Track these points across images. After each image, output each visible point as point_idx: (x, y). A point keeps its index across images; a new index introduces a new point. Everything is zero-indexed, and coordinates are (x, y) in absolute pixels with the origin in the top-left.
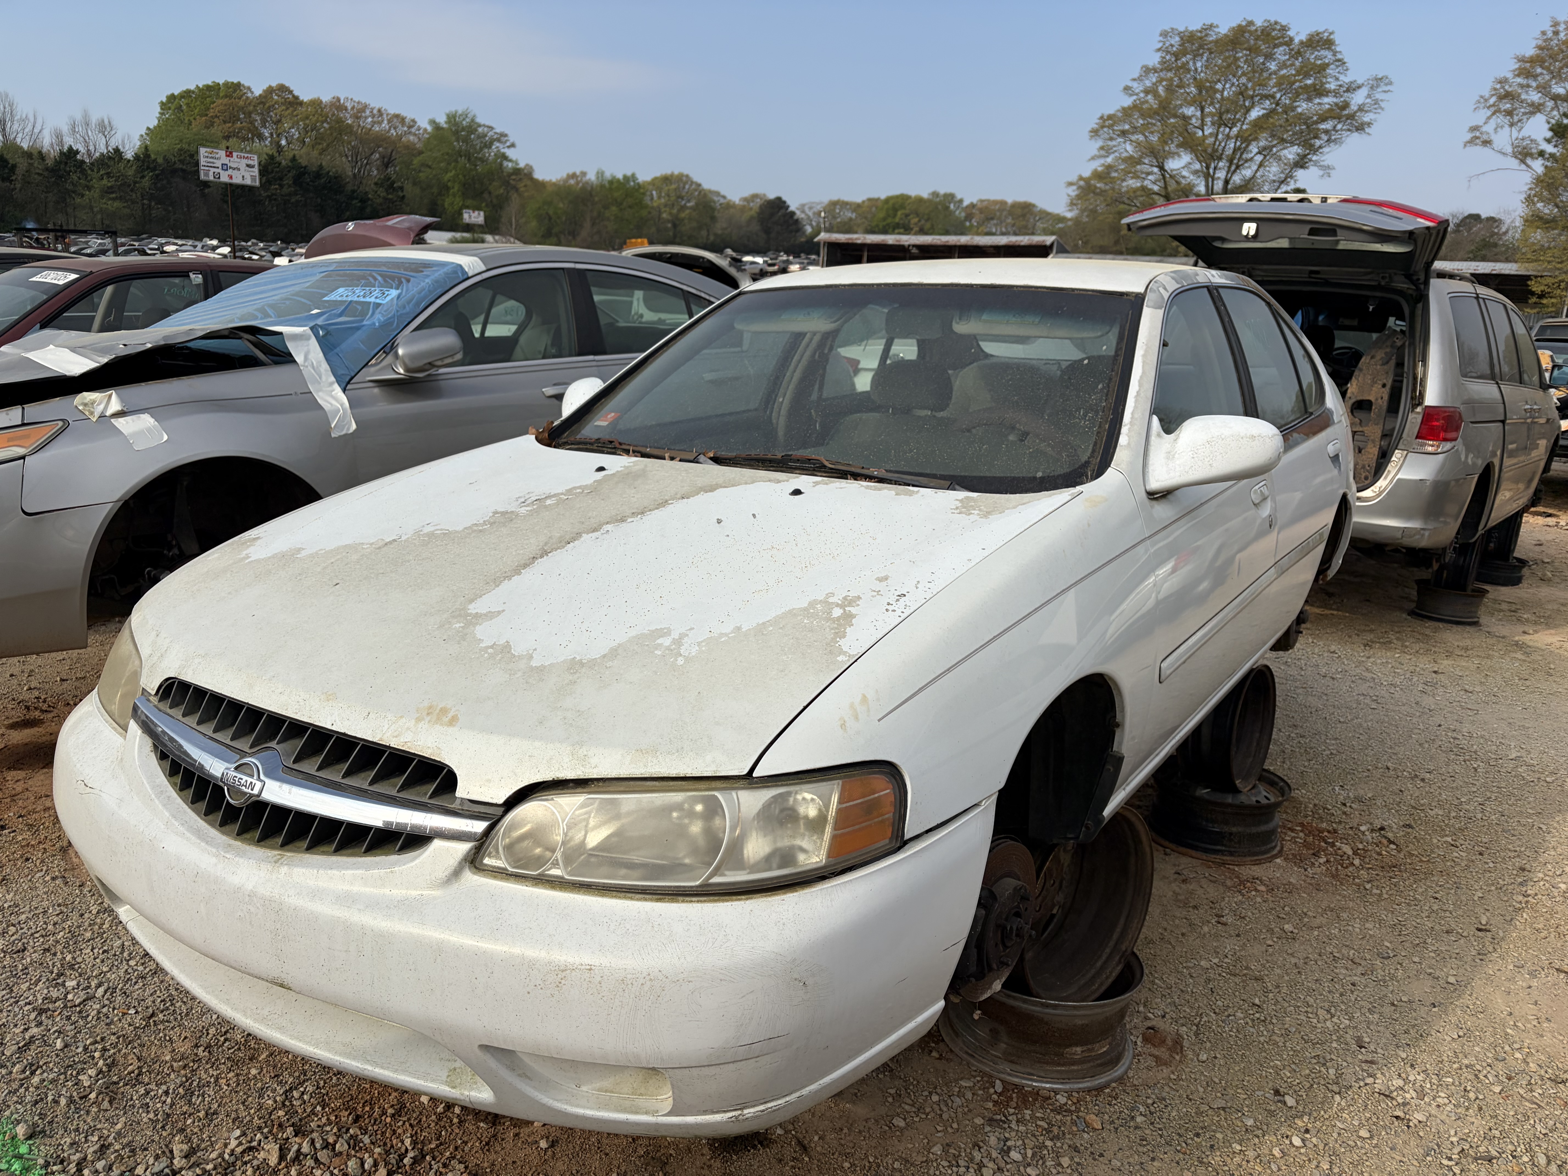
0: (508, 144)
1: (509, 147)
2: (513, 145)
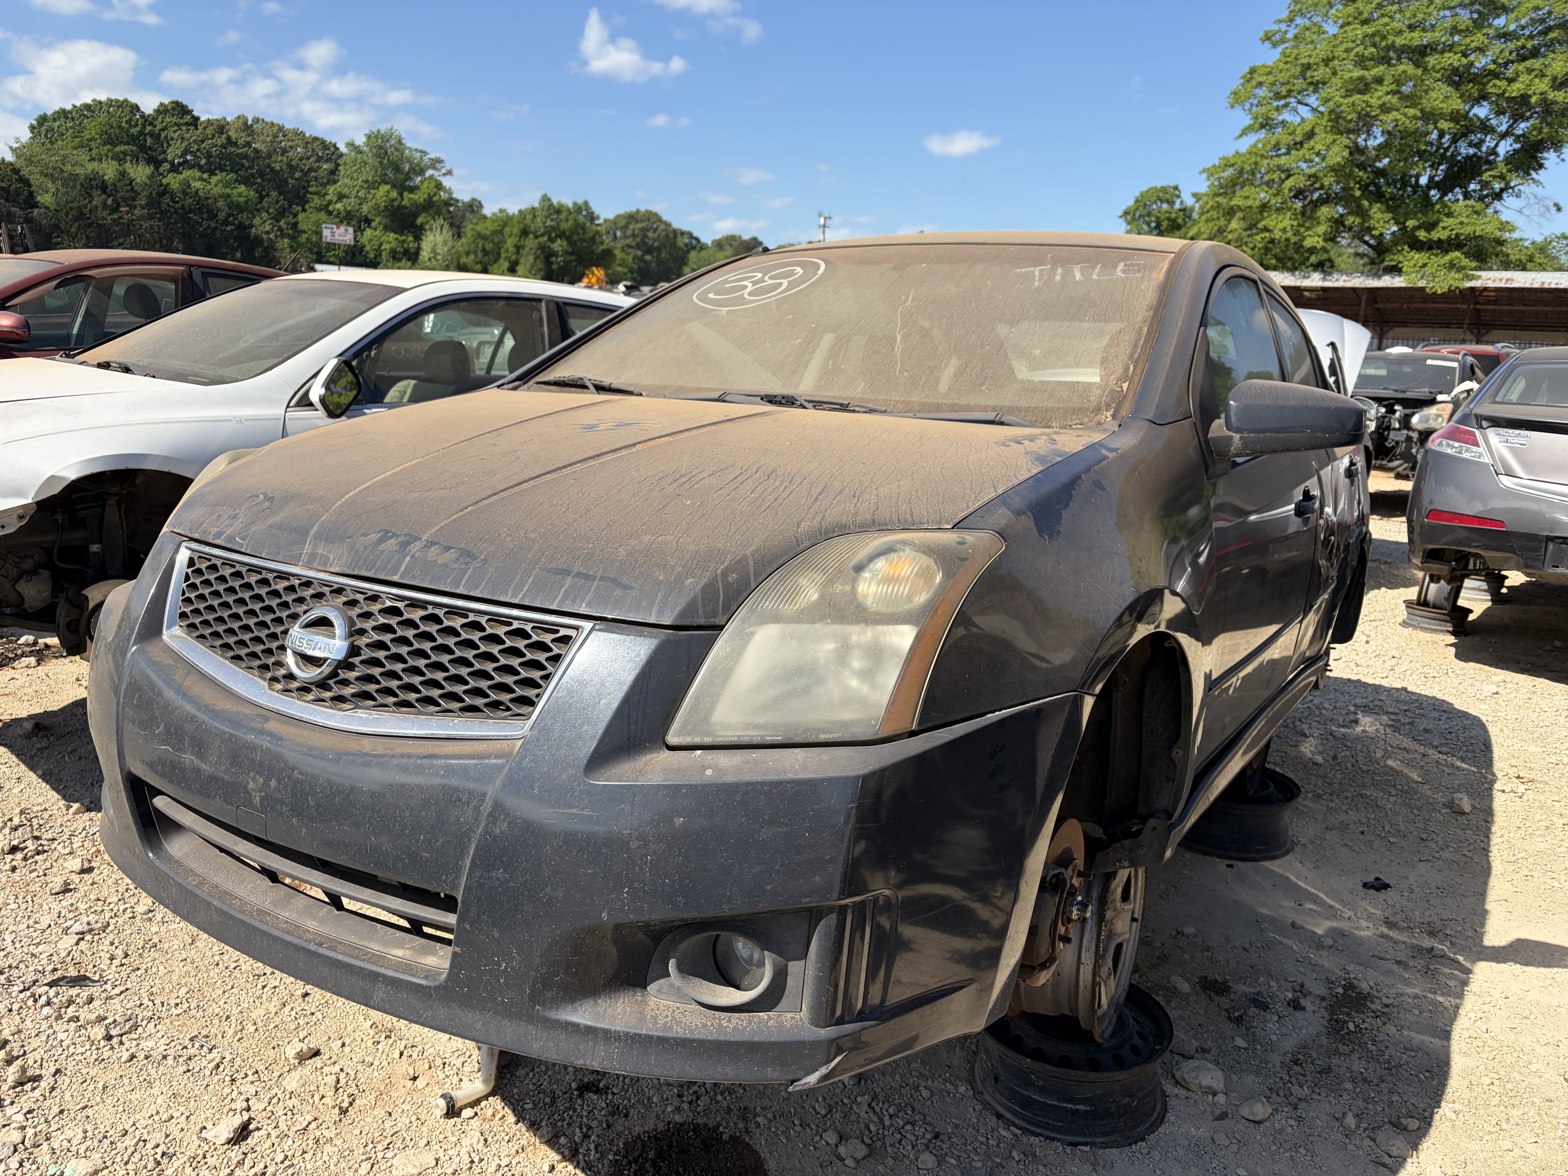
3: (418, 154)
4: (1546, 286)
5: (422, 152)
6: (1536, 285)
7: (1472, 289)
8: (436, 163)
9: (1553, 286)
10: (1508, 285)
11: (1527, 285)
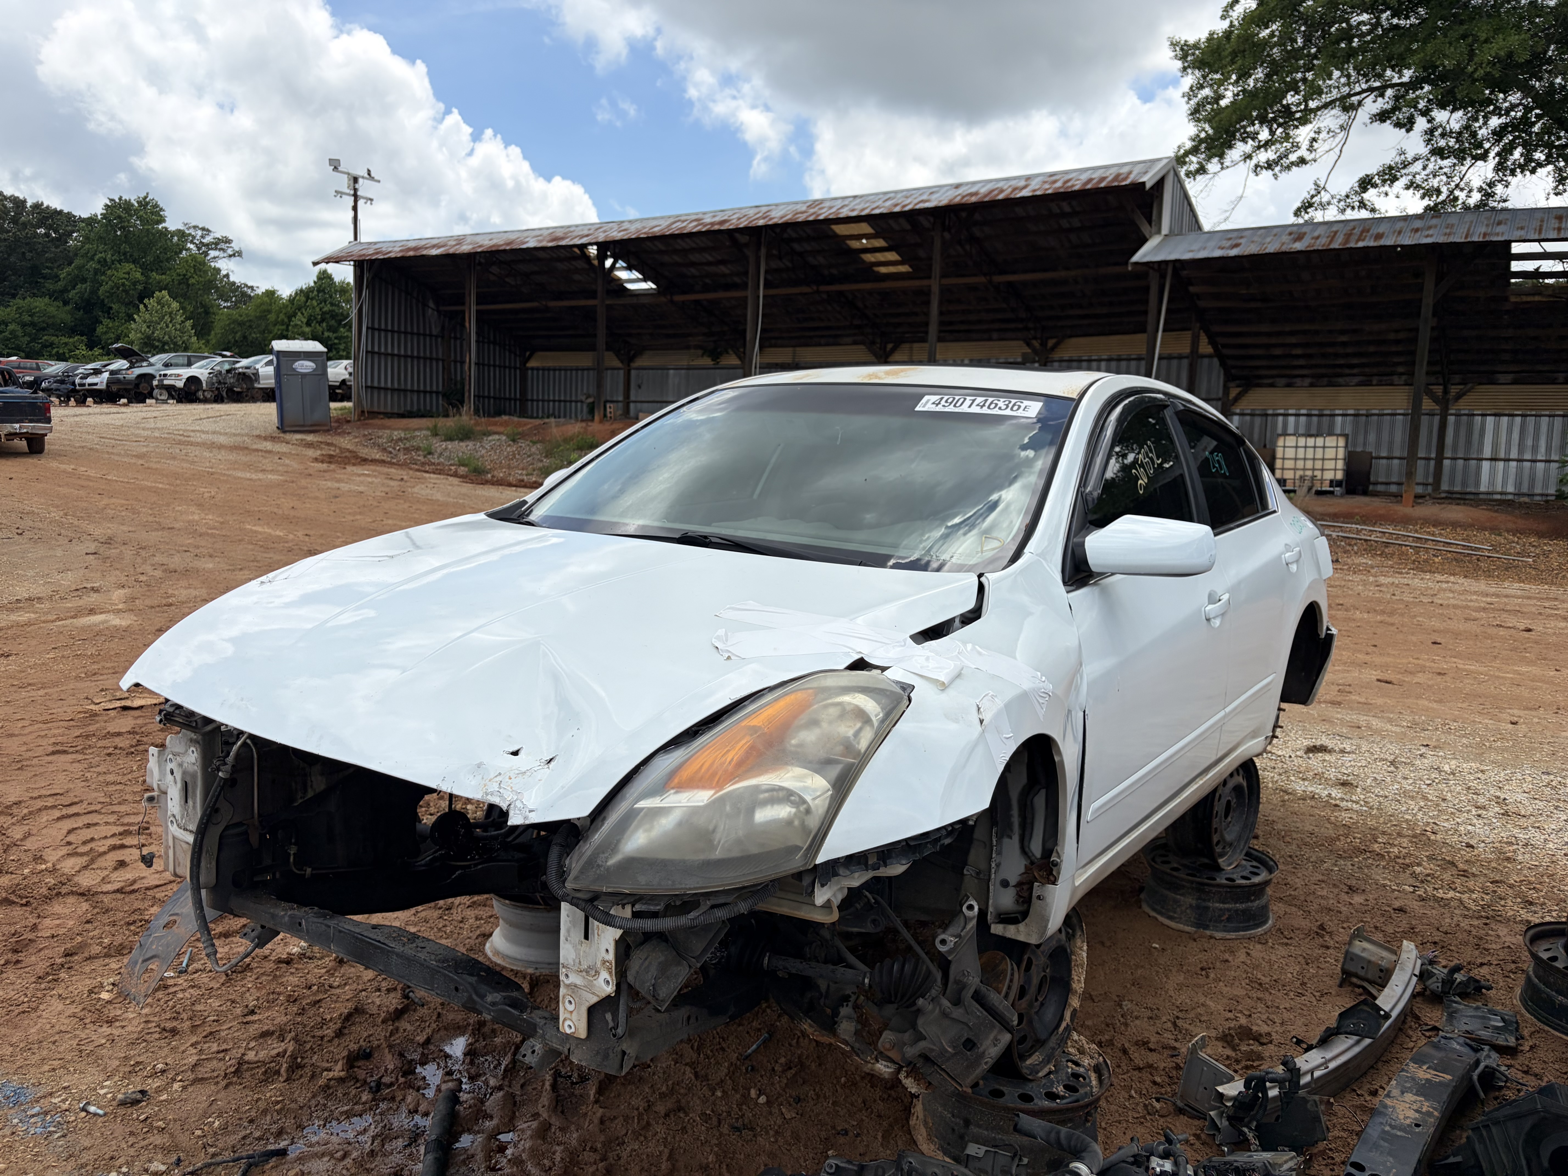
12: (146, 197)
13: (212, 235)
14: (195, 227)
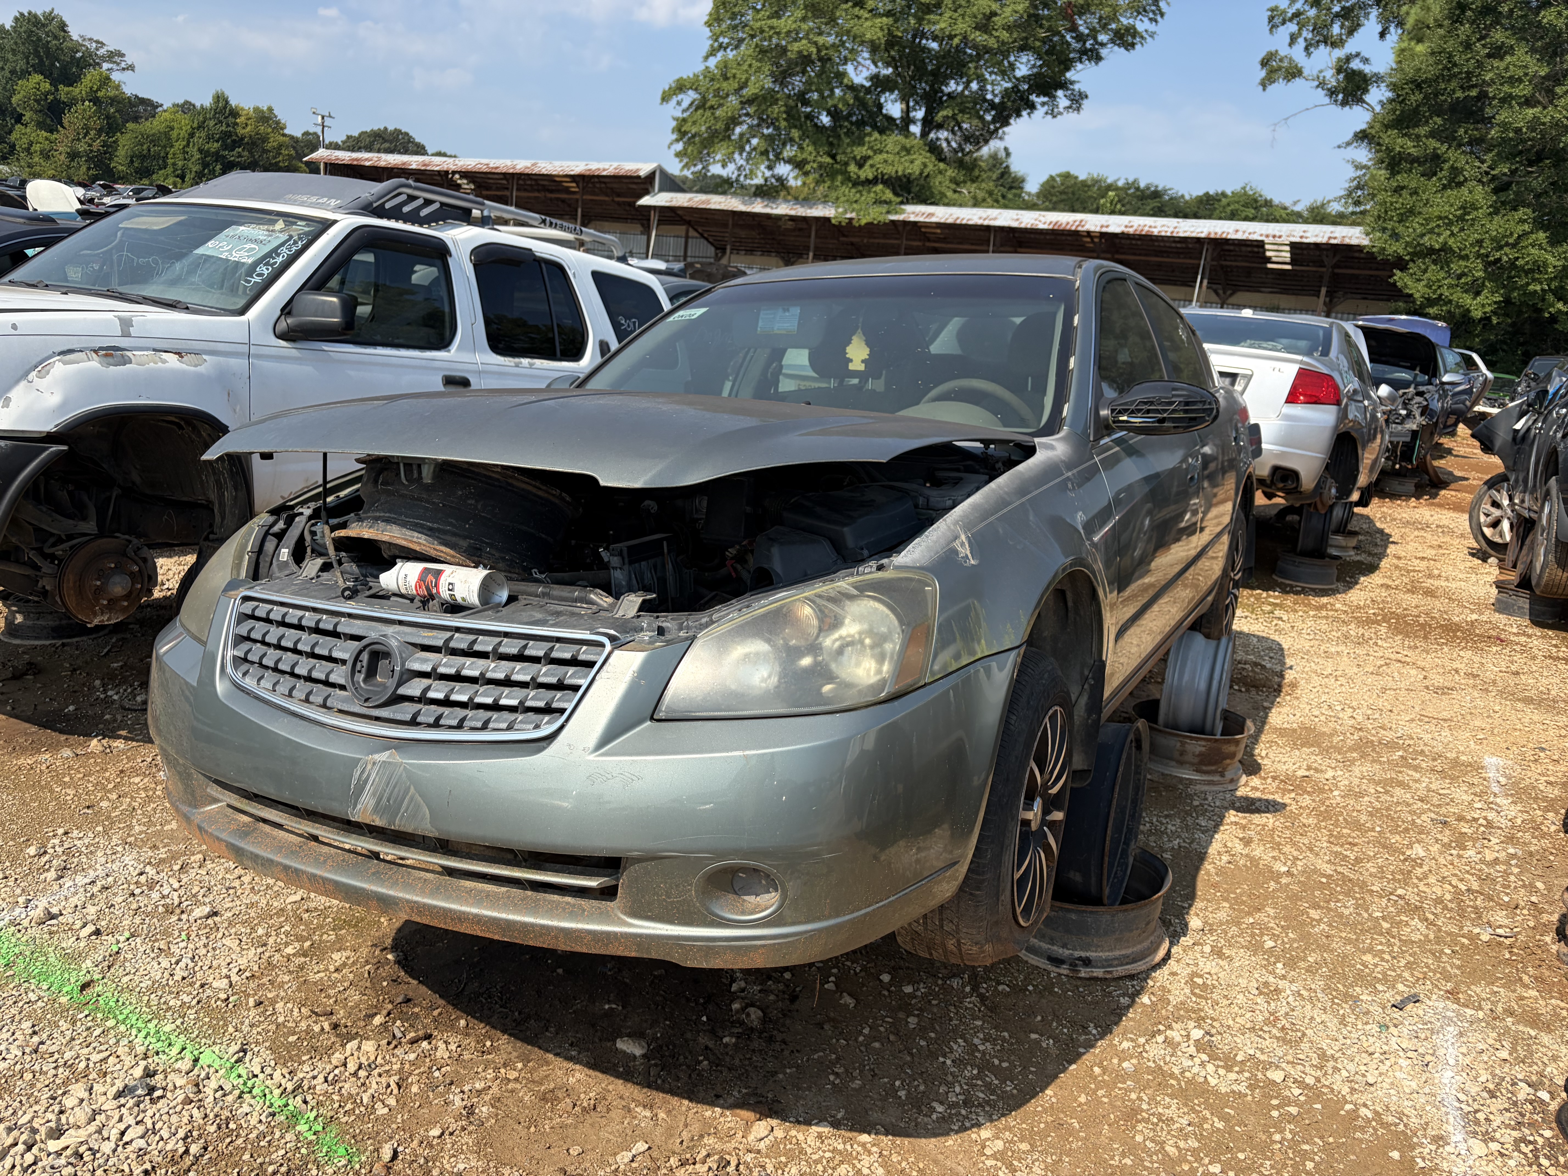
0: (123, 65)
1: (124, 69)
2: (131, 68)
3: (94, 45)
4: (958, 222)
5: (97, 42)
6: (950, 221)
7: (893, 222)
8: (114, 56)
9: (964, 222)
10: (927, 220)
11: (942, 221)
12: (51, 13)
13: (106, 48)
14: (90, 39)
